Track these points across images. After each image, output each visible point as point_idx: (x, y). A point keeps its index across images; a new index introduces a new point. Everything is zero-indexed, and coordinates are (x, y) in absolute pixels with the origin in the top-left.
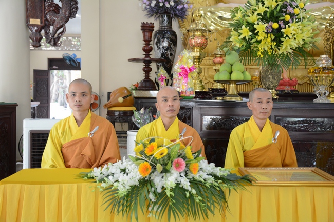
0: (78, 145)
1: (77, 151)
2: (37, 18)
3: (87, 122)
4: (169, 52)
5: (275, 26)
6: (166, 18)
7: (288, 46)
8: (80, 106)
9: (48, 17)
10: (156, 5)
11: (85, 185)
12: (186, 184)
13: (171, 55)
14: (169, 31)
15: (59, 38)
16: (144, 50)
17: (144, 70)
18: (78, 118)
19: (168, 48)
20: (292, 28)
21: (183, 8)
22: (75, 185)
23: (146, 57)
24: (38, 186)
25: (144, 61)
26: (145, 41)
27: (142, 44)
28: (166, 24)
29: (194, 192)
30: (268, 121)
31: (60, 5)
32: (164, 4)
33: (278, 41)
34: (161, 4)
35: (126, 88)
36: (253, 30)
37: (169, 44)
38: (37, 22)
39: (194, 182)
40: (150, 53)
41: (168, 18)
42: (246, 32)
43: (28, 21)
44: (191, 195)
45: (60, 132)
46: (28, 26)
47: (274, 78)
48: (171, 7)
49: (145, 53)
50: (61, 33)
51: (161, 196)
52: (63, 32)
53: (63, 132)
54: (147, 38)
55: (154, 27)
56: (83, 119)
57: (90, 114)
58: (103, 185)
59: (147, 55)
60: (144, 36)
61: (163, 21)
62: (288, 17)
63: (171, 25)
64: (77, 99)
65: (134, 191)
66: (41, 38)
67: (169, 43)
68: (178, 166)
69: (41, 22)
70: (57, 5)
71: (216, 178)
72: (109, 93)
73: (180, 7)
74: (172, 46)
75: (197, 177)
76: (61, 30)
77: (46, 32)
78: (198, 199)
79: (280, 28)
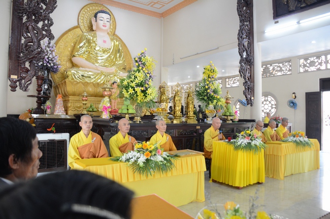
1: (87, 150)
2: (15, 75)
6: (46, 72)
13: (49, 93)
14: (48, 79)
15: (27, 87)
16: (37, 90)
17: (37, 102)
19: (47, 89)
23: (38, 95)
25: (37, 97)
31: (29, 69)
32: (47, 65)
34: (45, 64)
37: (48, 87)
38: (15, 77)
41: (48, 73)
42: (131, 91)
43: (10, 77)
46: (10, 79)
48: (51, 67)
49: (38, 92)
50: (29, 84)
52: (30, 83)
54: (39, 84)
60: (38, 83)
62: (147, 85)
69: (18, 78)
70: (27, 68)
73: (56, 67)
74: (50, 88)
76: (29, 82)
77: (20, 83)
79: (144, 90)
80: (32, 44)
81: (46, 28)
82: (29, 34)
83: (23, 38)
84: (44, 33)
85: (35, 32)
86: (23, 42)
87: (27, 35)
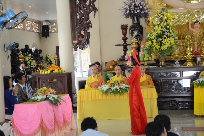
0: (94, 83)
1: (94, 84)
2: (76, 40)
3: (96, 77)
4: (138, 38)
5: (161, 39)
7: (164, 47)
8: (94, 73)
9: (80, 40)
10: (129, 13)
11: (97, 90)
12: (118, 88)
14: (138, 26)
16: (123, 39)
17: (123, 50)
18: (94, 76)
19: (138, 36)
20: (165, 41)
21: (145, 12)
22: (95, 90)
24: (87, 91)
25: (123, 46)
26: (123, 34)
27: (122, 36)
28: (136, 21)
29: (120, 90)
30: (145, 74)
31: (84, 35)
32: (134, 12)
33: (161, 46)
34: (132, 12)
35: (114, 61)
36: (152, 42)
38: (76, 42)
39: (120, 88)
40: (126, 41)
41: (137, 19)
42: (150, 43)
43: (72, 42)
44: (119, 91)
45: (89, 80)
46: (73, 44)
47: (163, 58)
48: (138, 13)
49: (123, 41)
51: (113, 91)
53: (90, 80)
55: (128, 27)
56: (95, 76)
57: (97, 75)
58: (101, 90)
59: (125, 42)
60: (123, 32)
61: (134, 21)
62: (165, 36)
63: (139, 22)
64: (93, 71)
65: (107, 91)
66: (77, 47)
67: (138, 33)
68: (116, 85)
70: (83, 35)
71: (126, 87)
72: (106, 63)
73: (143, 12)
74: (140, 34)
75: (121, 87)
77: (79, 45)
78: (121, 91)
79: (162, 40)
80: (84, 18)
81: (91, 4)
82: (81, 11)
83: (78, 15)
84: (91, 8)
85: (85, 8)
86: (78, 17)
87: (80, 12)
